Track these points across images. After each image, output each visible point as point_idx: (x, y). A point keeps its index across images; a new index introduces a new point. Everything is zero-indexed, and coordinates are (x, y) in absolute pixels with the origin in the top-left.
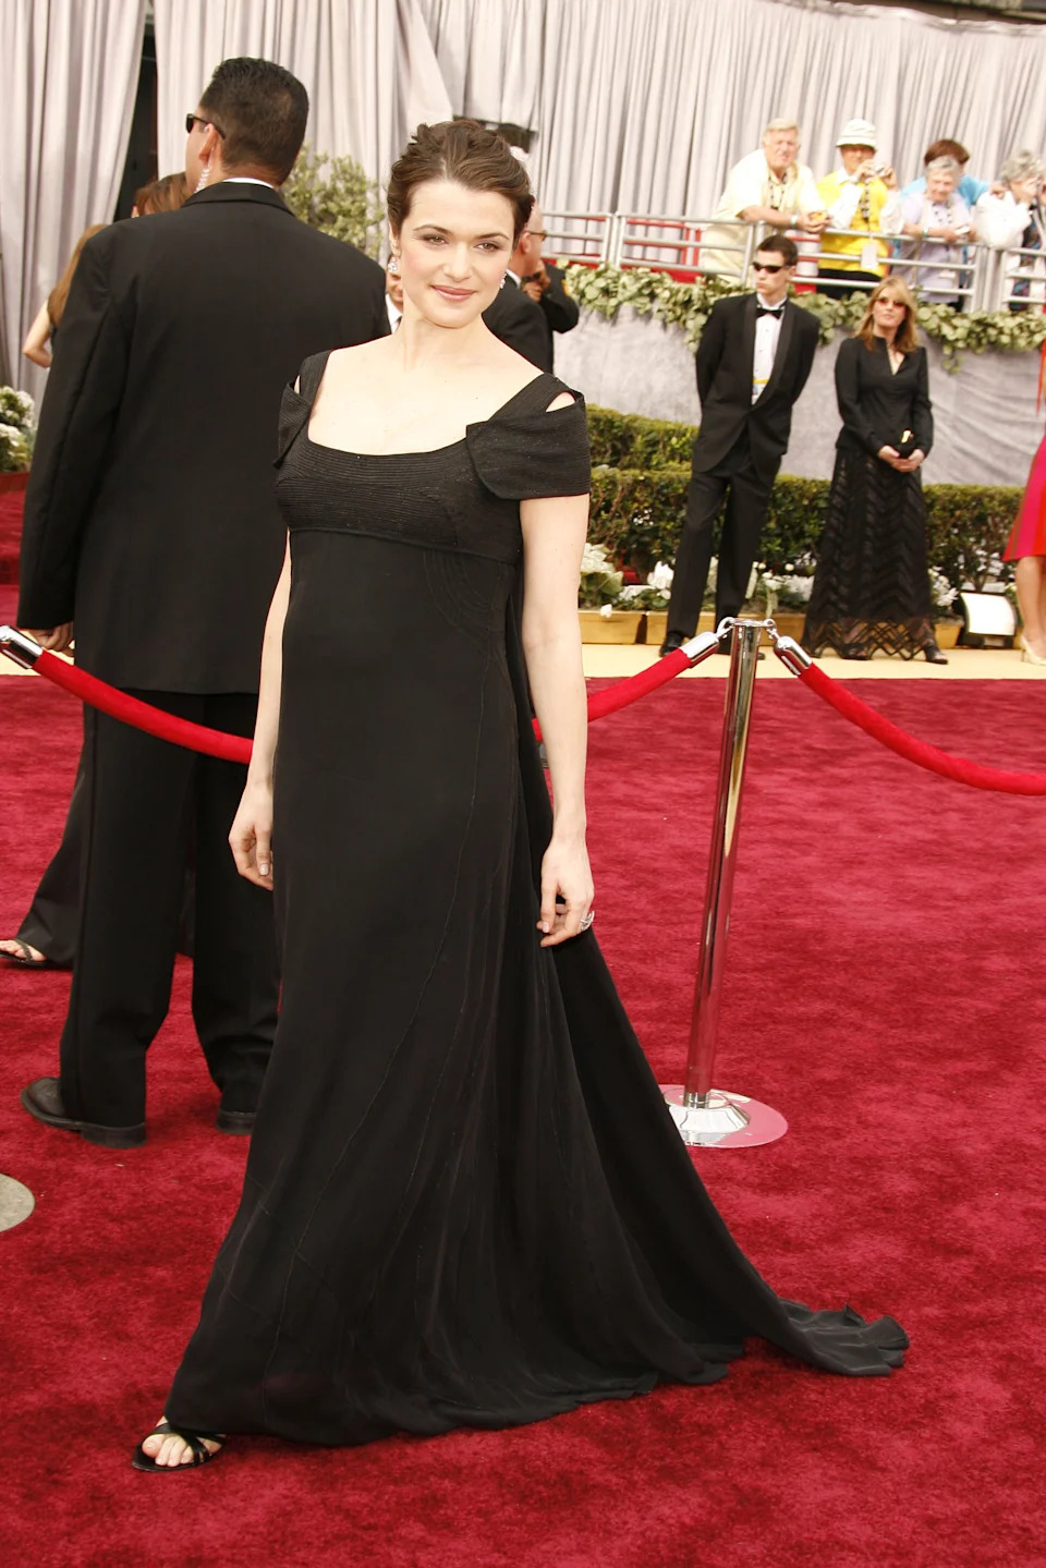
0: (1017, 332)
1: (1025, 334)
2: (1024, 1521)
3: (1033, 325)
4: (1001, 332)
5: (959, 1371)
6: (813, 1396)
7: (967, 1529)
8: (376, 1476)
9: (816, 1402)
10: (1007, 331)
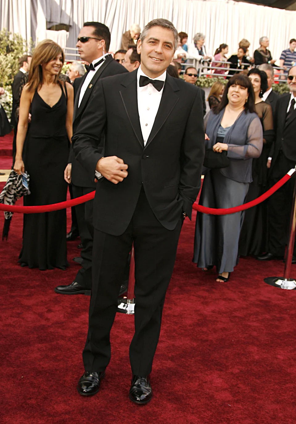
0: (205, 83)
1: (207, 83)
2: (228, 416)
3: (209, 81)
4: (201, 83)
5: (207, 375)
6: (168, 384)
7: (213, 420)
8: (46, 415)
9: (169, 386)
10: (202, 82)
